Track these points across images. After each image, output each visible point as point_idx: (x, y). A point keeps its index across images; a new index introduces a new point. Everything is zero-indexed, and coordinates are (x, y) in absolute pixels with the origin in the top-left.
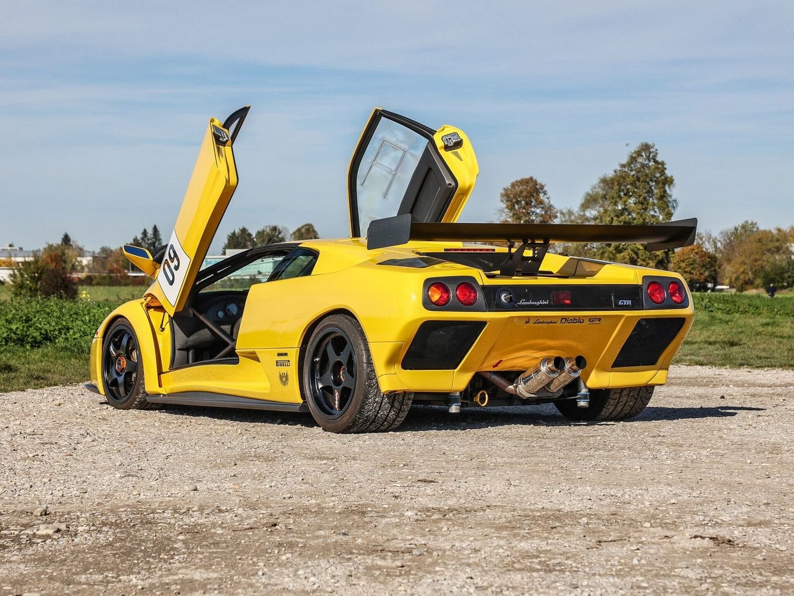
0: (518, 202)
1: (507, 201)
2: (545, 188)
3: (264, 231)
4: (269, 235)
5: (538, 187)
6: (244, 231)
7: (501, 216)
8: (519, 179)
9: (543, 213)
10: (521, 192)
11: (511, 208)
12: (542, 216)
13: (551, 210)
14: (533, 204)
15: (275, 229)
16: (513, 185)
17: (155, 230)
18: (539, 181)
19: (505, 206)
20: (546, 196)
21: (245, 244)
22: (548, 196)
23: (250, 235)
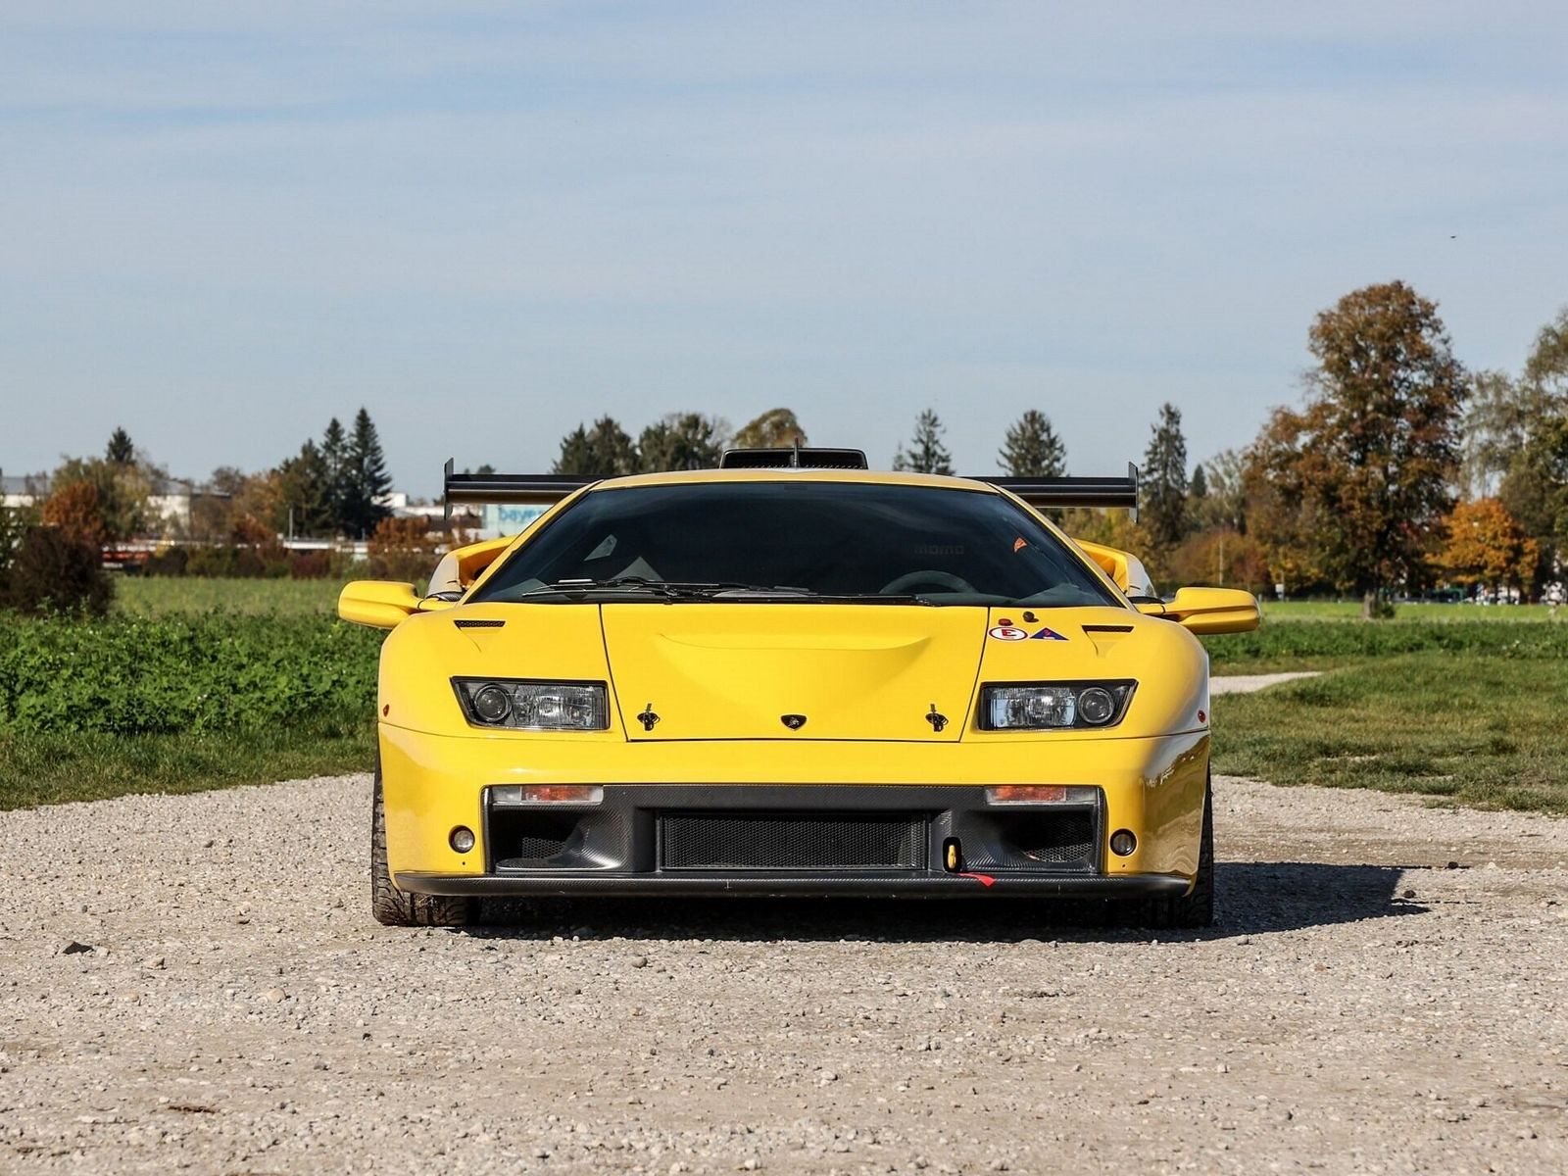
0: (1359, 353)
1: (1328, 349)
2: (1438, 314)
3: (663, 428)
4: (678, 440)
5: (1417, 309)
6: (607, 426)
7: (1309, 391)
8: (1363, 287)
9: (1430, 382)
10: (1369, 323)
11: (1340, 369)
12: (1428, 390)
13: (1451, 377)
14: (1401, 358)
15: (693, 422)
16: (1345, 304)
17: (363, 421)
18: (1420, 293)
19: (1321, 363)
20: (1438, 336)
21: (610, 463)
22: (1444, 335)
23: (624, 439)
